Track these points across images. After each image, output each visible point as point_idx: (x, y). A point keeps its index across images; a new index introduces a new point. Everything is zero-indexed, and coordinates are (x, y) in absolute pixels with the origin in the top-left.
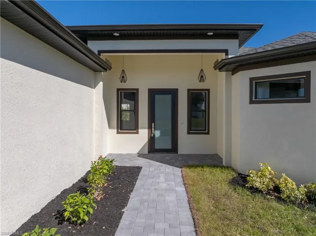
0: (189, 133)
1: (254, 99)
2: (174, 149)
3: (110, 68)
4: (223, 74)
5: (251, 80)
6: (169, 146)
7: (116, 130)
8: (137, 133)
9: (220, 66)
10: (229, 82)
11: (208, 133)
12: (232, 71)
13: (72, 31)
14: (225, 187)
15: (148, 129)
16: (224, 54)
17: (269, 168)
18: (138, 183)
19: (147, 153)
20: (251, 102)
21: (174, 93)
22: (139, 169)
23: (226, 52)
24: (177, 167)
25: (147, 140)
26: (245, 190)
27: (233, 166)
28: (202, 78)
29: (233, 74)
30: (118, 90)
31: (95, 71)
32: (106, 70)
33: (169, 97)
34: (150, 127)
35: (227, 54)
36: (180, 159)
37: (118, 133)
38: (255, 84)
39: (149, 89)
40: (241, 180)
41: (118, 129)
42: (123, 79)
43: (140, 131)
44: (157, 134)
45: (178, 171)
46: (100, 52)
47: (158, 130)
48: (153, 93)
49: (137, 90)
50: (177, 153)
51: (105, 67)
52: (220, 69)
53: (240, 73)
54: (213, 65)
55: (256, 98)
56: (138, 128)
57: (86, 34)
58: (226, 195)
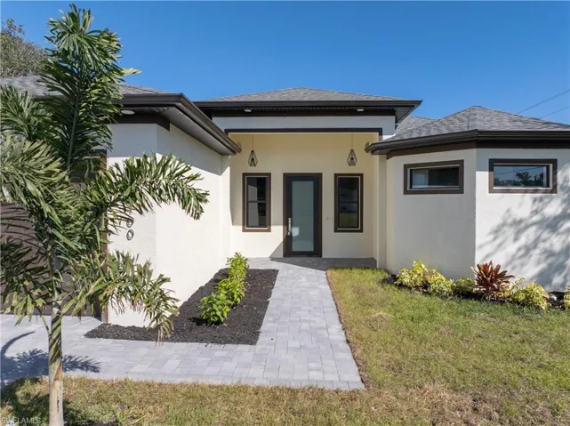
0: (336, 231)
1: (408, 189)
2: (317, 252)
3: (240, 151)
4: (377, 157)
5: (406, 167)
6: (311, 248)
7: (241, 227)
8: (269, 231)
9: (373, 149)
10: (383, 167)
11: (361, 231)
12: (387, 154)
13: (199, 107)
14: (373, 285)
15: (284, 225)
16: (378, 133)
17: (423, 266)
18: (277, 283)
19: (282, 256)
20: (406, 192)
21: (316, 179)
22: (275, 272)
23: (380, 131)
24: (321, 269)
25: (282, 240)
26: (393, 287)
27: (388, 268)
28: (352, 161)
29: (388, 158)
30: (244, 175)
31: (222, 154)
32: (234, 153)
33: (310, 184)
34: (286, 223)
35: (381, 134)
36: (325, 262)
37: (244, 230)
38: (410, 171)
39: (285, 174)
40: (392, 279)
41: (244, 225)
42: (253, 162)
43: (273, 228)
44: (295, 232)
45: (322, 274)
46: (227, 131)
47: (296, 226)
48: (289, 179)
49: (269, 175)
50: (321, 256)
51: (235, 150)
52: (373, 152)
53: (394, 159)
54: (364, 147)
55: (411, 187)
56: (270, 225)
57: (211, 110)
58: (372, 290)
